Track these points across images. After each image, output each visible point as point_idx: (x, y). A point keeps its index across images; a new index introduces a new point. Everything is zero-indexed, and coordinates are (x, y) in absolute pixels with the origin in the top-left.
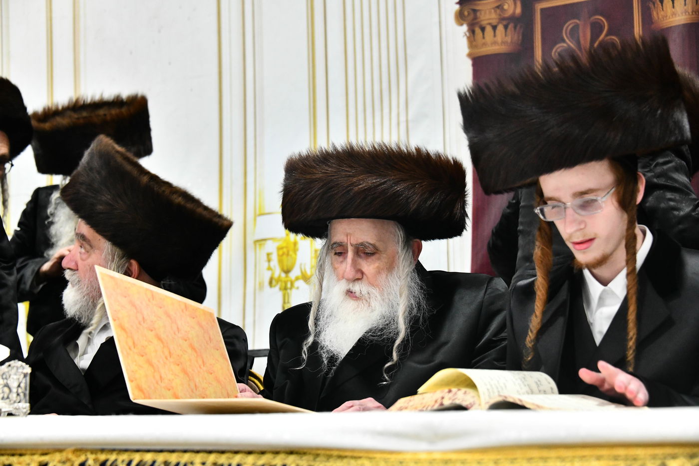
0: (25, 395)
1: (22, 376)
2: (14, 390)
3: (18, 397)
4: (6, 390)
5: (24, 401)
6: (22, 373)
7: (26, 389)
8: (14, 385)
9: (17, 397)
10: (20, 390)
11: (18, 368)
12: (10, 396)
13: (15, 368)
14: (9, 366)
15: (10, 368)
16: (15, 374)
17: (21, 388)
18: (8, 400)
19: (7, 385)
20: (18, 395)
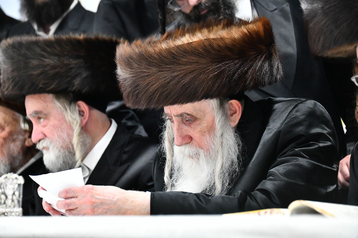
0: (19, 202)
1: (17, 185)
2: (10, 197)
3: (13, 203)
4: (3, 197)
5: (17, 206)
6: (16, 183)
7: (19, 196)
8: (9, 193)
9: (11, 203)
10: (15, 198)
11: (13, 179)
12: (7, 202)
13: (11, 180)
14: (6, 177)
15: (7, 180)
16: (11, 184)
17: (16, 196)
18: (4, 206)
19: (4, 193)
20: (13, 201)
